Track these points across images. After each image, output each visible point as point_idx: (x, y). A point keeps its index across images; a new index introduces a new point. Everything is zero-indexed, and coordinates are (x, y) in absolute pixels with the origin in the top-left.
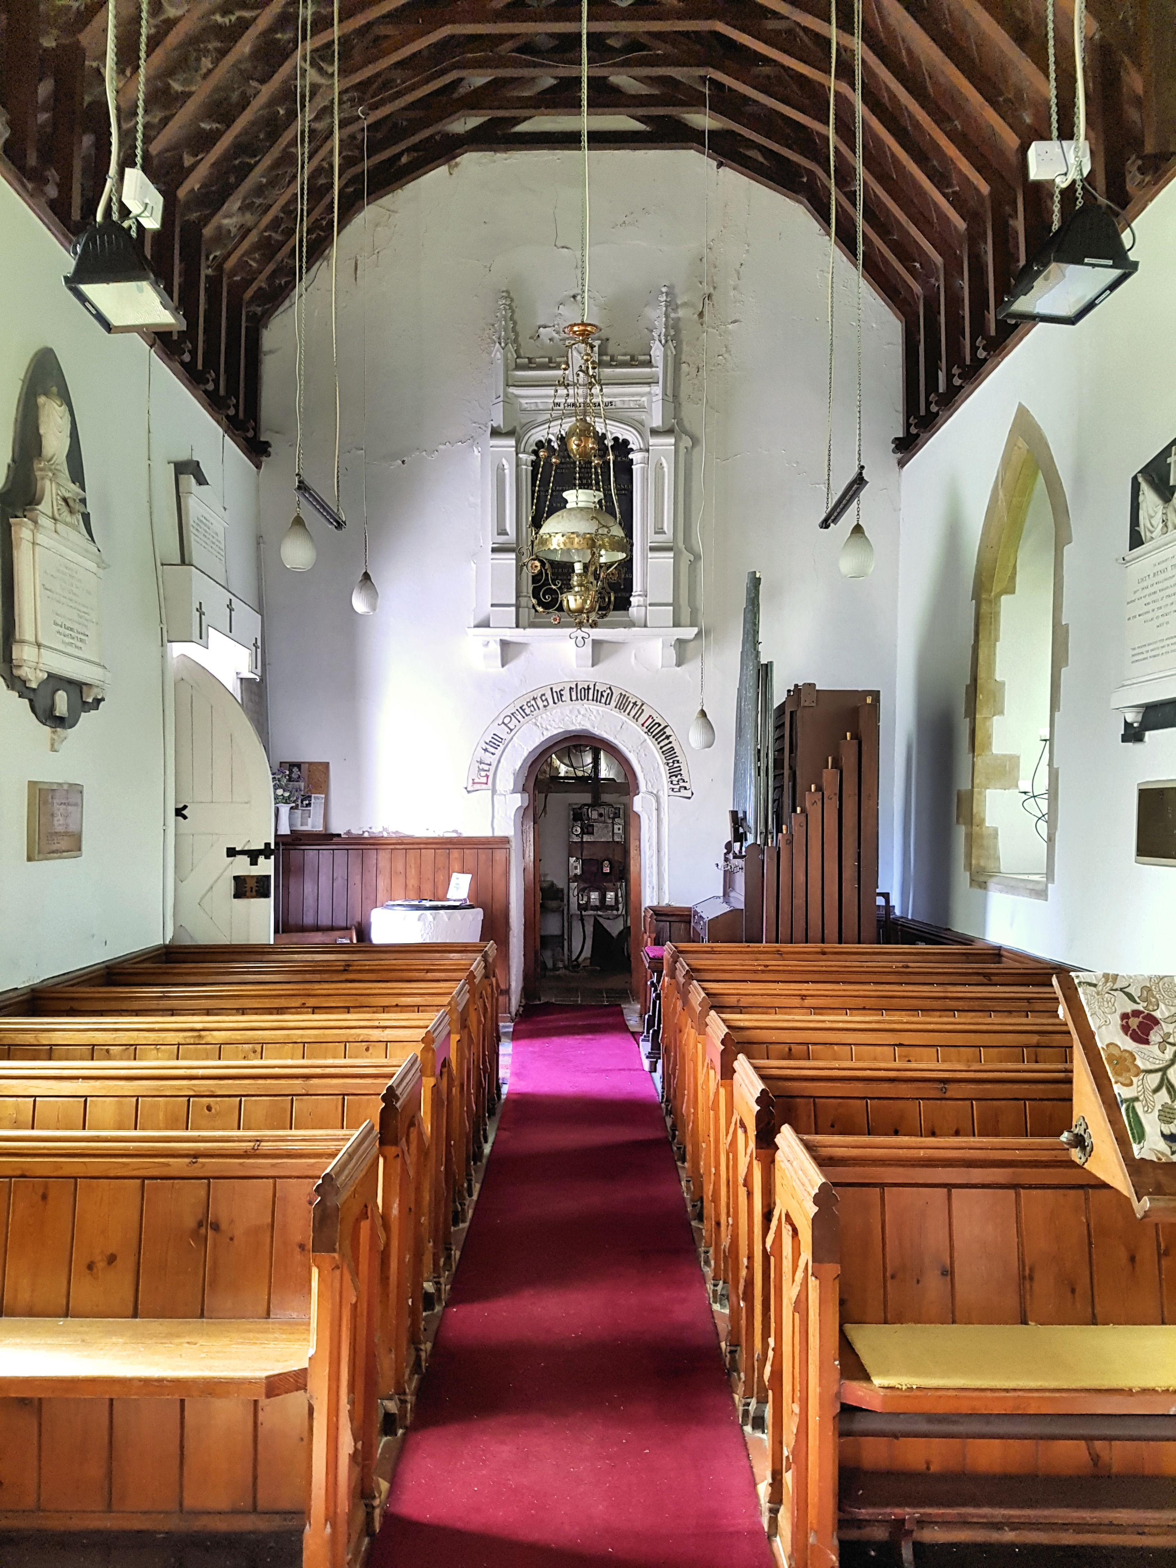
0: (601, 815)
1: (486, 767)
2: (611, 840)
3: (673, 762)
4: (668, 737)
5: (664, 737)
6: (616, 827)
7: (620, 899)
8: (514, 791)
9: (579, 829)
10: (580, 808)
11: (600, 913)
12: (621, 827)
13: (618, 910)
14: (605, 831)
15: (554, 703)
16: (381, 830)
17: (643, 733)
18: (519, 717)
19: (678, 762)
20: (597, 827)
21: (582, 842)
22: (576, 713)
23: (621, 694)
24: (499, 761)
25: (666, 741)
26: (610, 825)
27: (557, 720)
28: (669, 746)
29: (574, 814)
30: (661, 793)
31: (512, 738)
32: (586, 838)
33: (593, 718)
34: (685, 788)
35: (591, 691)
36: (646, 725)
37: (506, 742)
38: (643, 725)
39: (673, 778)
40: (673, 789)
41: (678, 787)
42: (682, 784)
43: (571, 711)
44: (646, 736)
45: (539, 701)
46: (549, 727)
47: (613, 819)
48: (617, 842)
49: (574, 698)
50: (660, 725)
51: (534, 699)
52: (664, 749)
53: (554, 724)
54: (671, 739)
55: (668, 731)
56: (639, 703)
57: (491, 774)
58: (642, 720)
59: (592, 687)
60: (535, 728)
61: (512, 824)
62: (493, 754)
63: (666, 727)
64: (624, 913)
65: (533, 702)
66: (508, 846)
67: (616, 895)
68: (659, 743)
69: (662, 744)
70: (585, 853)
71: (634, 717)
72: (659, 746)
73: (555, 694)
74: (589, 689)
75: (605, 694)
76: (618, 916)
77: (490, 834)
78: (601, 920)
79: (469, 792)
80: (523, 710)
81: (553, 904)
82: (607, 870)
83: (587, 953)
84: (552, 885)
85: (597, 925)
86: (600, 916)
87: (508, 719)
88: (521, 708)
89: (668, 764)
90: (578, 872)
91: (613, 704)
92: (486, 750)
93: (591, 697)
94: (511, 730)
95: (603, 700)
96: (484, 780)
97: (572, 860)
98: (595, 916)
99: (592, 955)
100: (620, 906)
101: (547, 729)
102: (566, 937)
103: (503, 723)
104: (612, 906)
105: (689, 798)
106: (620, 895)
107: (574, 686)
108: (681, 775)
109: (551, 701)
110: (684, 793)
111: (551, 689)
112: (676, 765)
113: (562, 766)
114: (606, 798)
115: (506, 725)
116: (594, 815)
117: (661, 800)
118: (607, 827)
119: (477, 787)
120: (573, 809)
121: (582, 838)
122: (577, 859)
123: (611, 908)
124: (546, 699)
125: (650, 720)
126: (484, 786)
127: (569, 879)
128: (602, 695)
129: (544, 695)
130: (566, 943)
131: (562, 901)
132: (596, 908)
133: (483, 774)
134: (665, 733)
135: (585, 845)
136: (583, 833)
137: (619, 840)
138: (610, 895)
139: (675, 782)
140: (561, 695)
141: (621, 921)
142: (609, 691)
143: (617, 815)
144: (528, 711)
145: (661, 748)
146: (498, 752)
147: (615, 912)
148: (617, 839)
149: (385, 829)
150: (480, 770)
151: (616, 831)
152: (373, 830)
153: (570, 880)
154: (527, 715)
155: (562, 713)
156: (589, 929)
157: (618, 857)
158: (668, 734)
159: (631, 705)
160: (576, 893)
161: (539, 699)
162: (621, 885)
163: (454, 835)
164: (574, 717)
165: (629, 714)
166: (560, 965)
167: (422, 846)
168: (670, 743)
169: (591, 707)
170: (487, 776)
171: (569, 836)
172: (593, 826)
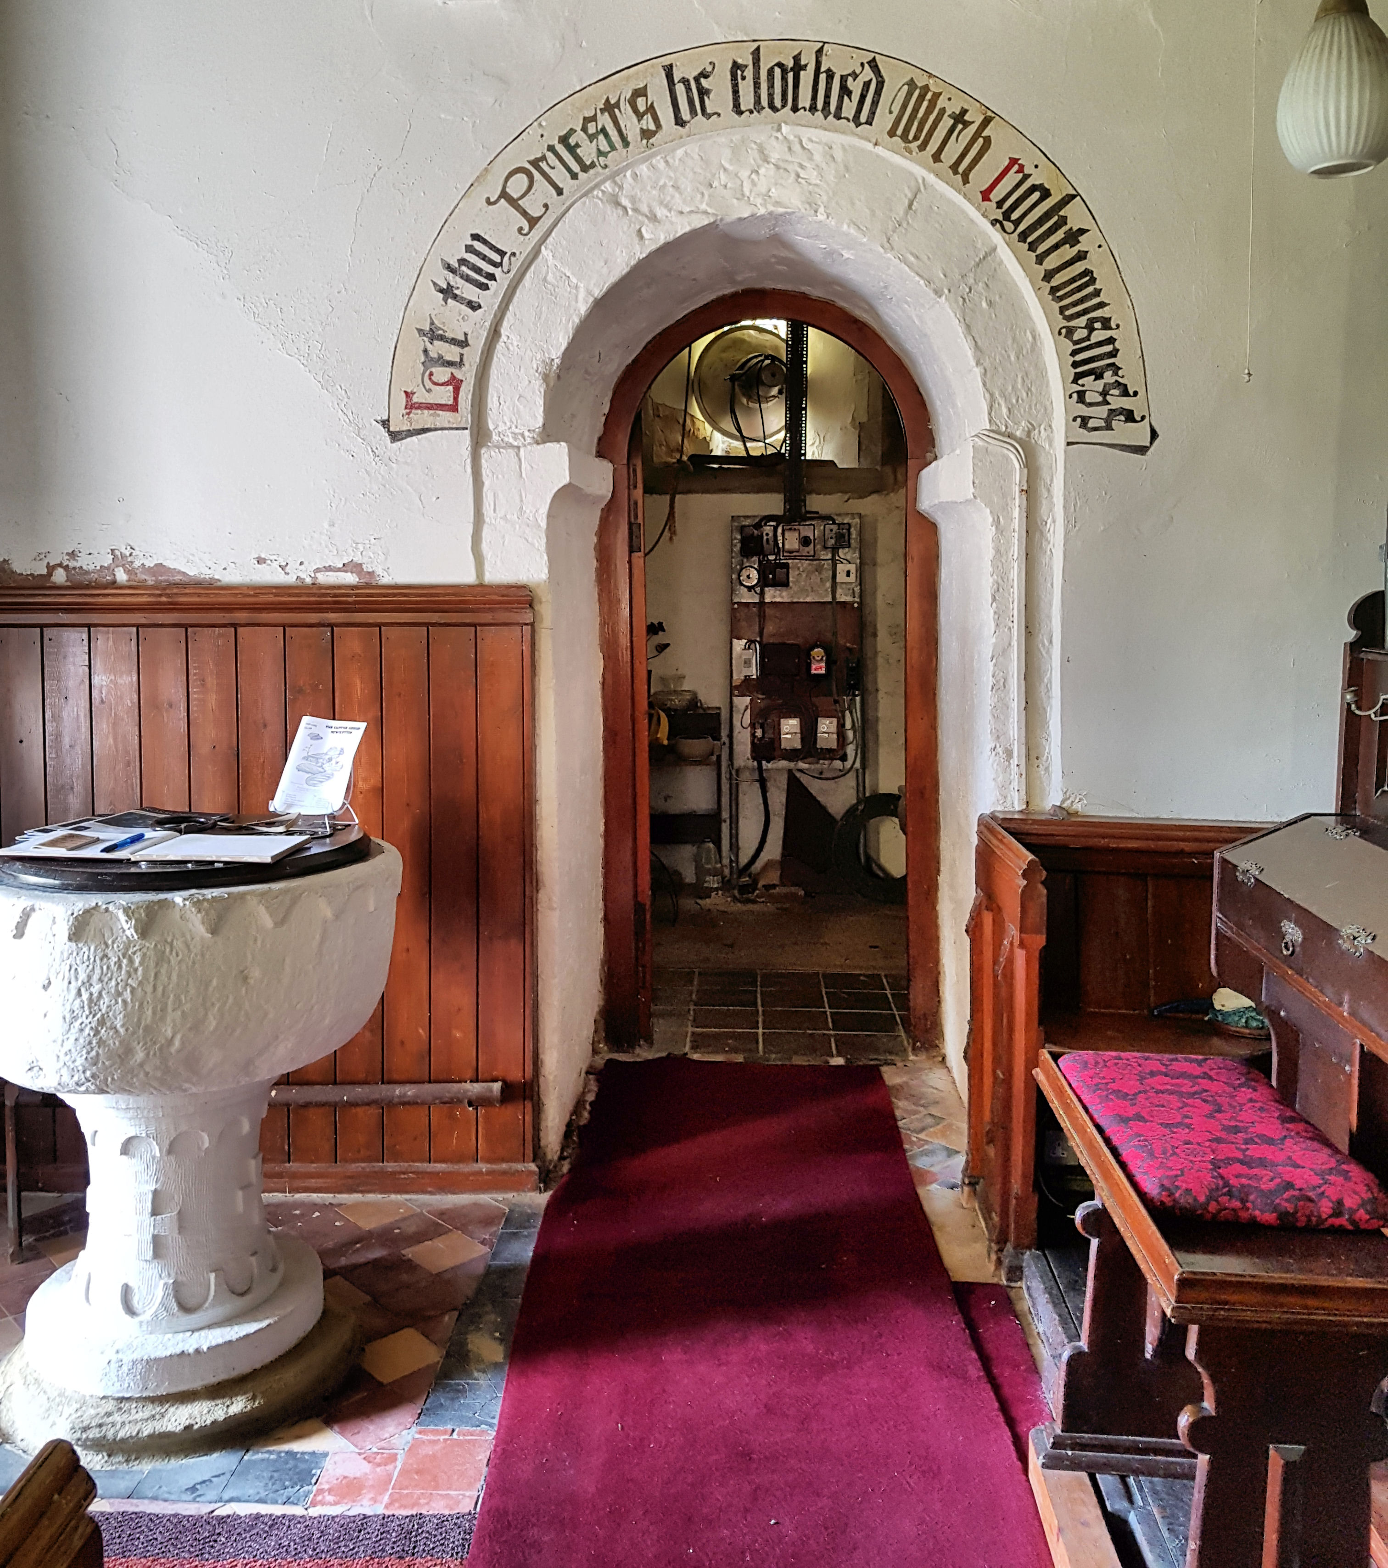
0: (805, 541)
1: (451, 353)
2: (829, 599)
3: (1090, 328)
4: (1073, 237)
5: (1060, 235)
6: (840, 567)
7: (850, 734)
8: (547, 435)
9: (755, 575)
10: (758, 526)
11: (802, 765)
12: (852, 568)
13: (844, 758)
14: (815, 578)
15: (680, 122)
16: (108, 560)
17: (986, 225)
18: (559, 175)
19: (1106, 323)
20: (798, 571)
21: (762, 604)
22: (754, 153)
23: (911, 84)
24: (495, 333)
25: (1069, 251)
26: (827, 565)
27: (687, 185)
28: (1079, 267)
29: (742, 541)
30: (1040, 437)
31: (536, 253)
32: (772, 595)
33: (811, 175)
34: (1130, 417)
35: (807, 77)
36: (998, 193)
37: (517, 263)
38: (986, 195)
39: (1088, 381)
40: (1084, 421)
41: (1103, 411)
42: (1117, 402)
43: (735, 150)
44: (995, 236)
45: (626, 117)
46: (661, 212)
47: (835, 550)
48: (844, 604)
49: (747, 100)
50: (1046, 194)
51: (610, 108)
52: (1057, 280)
53: (678, 202)
54: (1084, 243)
55: (1075, 216)
56: (975, 117)
57: (468, 375)
58: (982, 176)
59: (810, 59)
60: (612, 214)
61: (541, 543)
62: (474, 306)
63: (1068, 199)
64: (858, 765)
65: (605, 120)
66: (528, 617)
67: (841, 726)
68: (1040, 260)
69: (1052, 262)
70: (770, 628)
71: (954, 167)
72: (1041, 270)
73: (680, 89)
74: (798, 67)
75: (856, 87)
76: (844, 773)
77: (466, 576)
78: (804, 779)
79: (395, 436)
80: (572, 150)
81: (695, 746)
82: (819, 668)
83: (773, 850)
84: (694, 702)
85: (796, 789)
86: (801, 771)
87: (522, 178)
88: (564, 140)
89: (1070, 332)
90: (753, 672)
91: (884, 119)
92: (448, 292)
93: (805, 100)
94: (533, 222)
95: (849, 109)
96: (444, 395)
97: (739, 645)
98: (790, 772)
99: (783, 855)
100: (850, 750)
101: (653, 218)
102: (725, 815)
103: (504, 195)
104: (830, 750)
105: (1142, 450)
106: (848, 725)
107: (746, 59)
108: (1115, 368)
109: (666, 114)
110: (1124, 433)
111: (669, 71)
112: (1099, 335)
113: (717, 436)
114: (816, 503)
115: (513, 202)
116: (791, 541)
117: (1042, 460)
118: (819, 570)
119: (423, 418)
120: (742, 529)
121: (762, 594)
122: (751, 642)
123: (829, 754)
124: (651, 109)
125: (1013, 178)
126: (445, 418)
127: (732, 688)
128: (845, 91)
129: (641, 92)
130: (725, 828)
131: (717, 738)
132: (792, 755)
133: (442, 374)
134: (1063, 221)
135: (769, 611)
136: (764, 582)
137: (849, 599)
138: (826, 727)
139: (1090, 397)
140: (703, 93)
141: (850, 781)
142: (867, 74)
143: (842, 540)
144: (587, 152)
145: (1049, 276)
146: (490, 299)
147: (838, 764)
148: (843, 596)
149: (118, 559)
150: (430, 361)
151: (841, 577)
152: (84, 562)
153: (734, 690)
154: (585, 168)
155: (705, 162)
156: (778, 798)
157: (845, 641)
158: (1074, 224)
159: (947, 122)
160: (747, 720)
161: (626, 108)
162: (853, 701)
163: (350, 578)
164: (744, 174)
165: (937, 157)
166: (713, 882)
167: (241, 616)
168: (1081, 256)
169: (807, 133)
170: (456, 384)
171: (732, 591)
172: (787, 566)
